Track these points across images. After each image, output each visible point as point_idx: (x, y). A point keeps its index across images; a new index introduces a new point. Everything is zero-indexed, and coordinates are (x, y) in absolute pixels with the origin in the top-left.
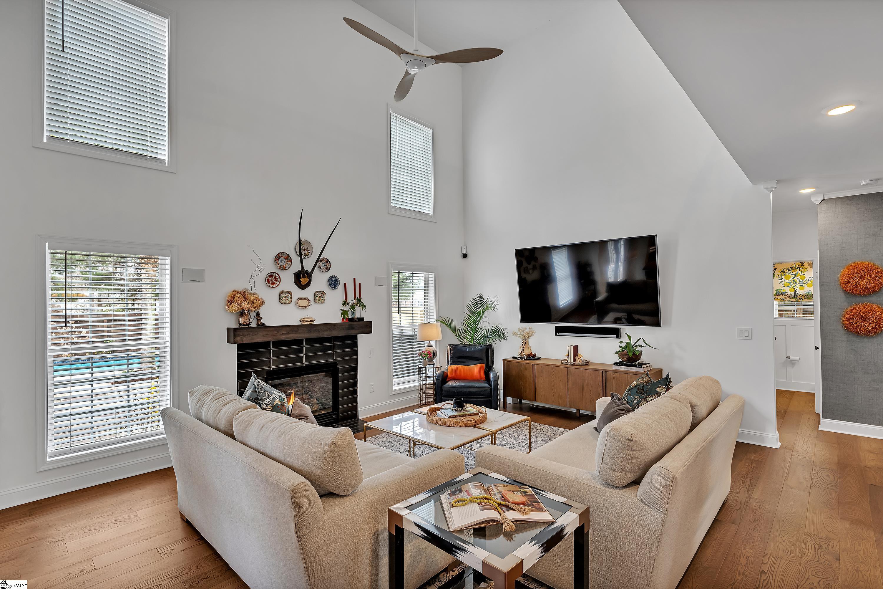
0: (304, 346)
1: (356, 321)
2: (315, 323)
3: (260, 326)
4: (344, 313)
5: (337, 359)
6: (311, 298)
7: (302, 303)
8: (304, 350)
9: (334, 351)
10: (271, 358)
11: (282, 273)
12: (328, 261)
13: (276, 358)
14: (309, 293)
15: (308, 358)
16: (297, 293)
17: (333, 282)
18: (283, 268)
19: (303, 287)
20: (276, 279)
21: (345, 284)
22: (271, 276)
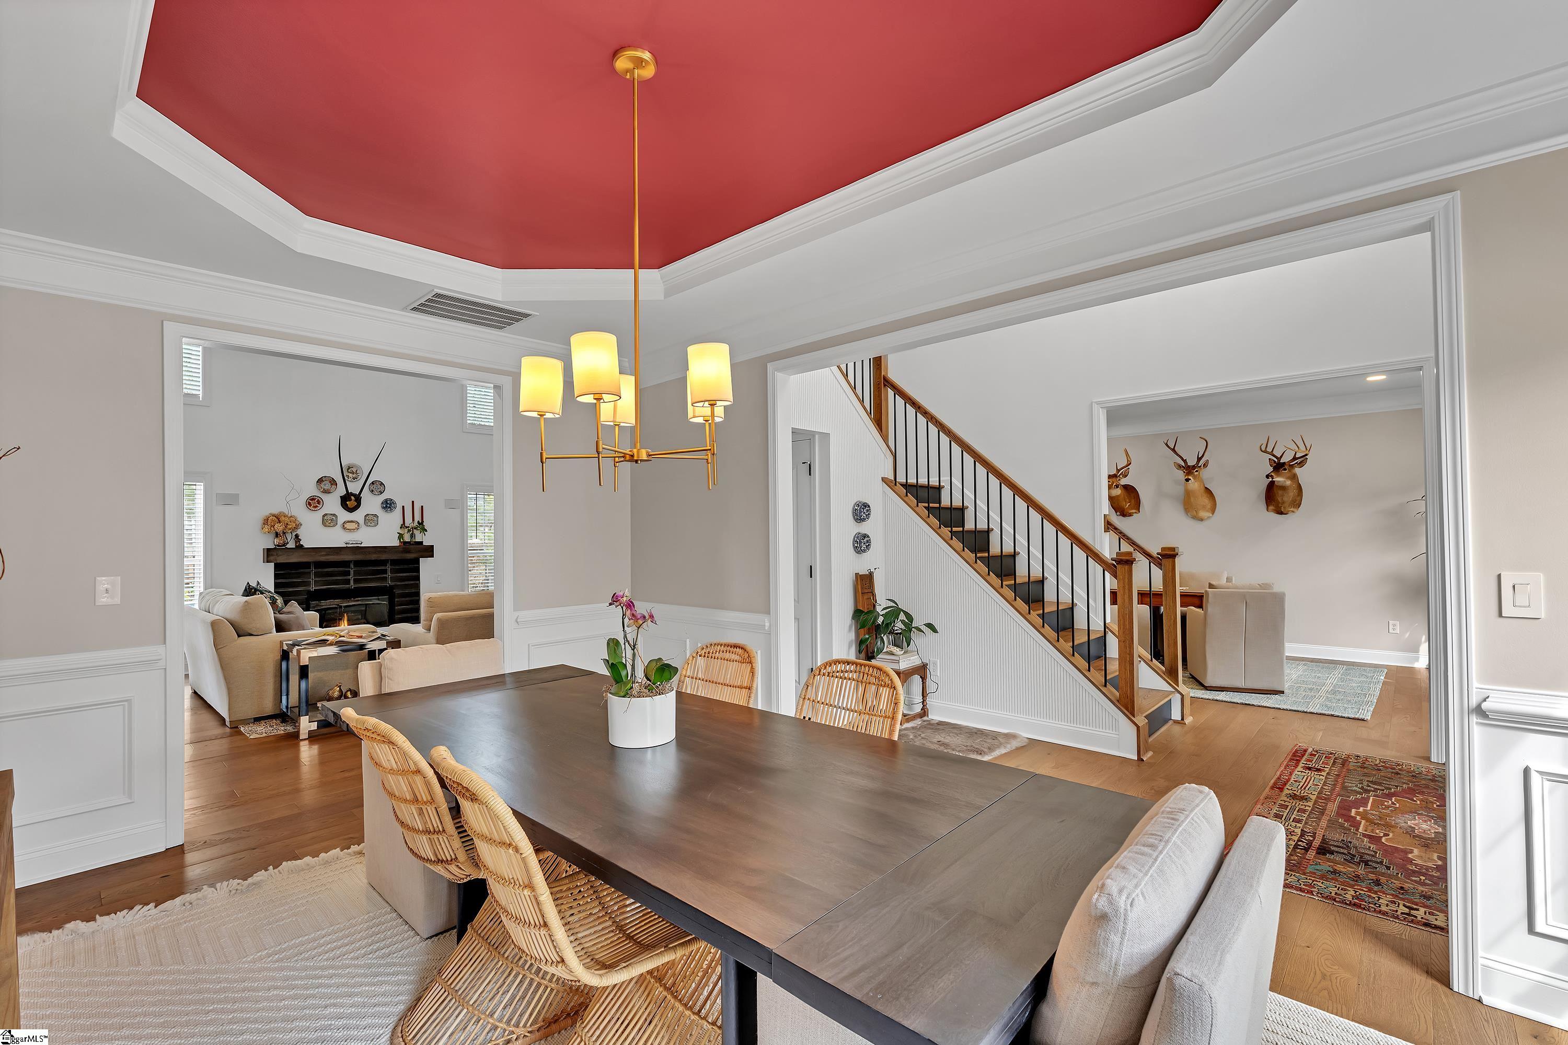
0: (352, 569)
1: (412, 544)
2: (362, 545)
3: (299, 547)
4: (401, 536)
5: (393, 584)
6: (361, 521)
7: (348, 526)
8: (352, 572)
9: (389, 575)
10: (312, 579)
11: (325, 497)
12: (382, 484)
13: (317, 579)
14: (358, 515)
15: (356, 581)
16: (343, 515)
17: (388, 505)
18: (326, 492)
19: (351, 510)
20: (319, 502)
21: (403, 507)
22: (313, 499)
